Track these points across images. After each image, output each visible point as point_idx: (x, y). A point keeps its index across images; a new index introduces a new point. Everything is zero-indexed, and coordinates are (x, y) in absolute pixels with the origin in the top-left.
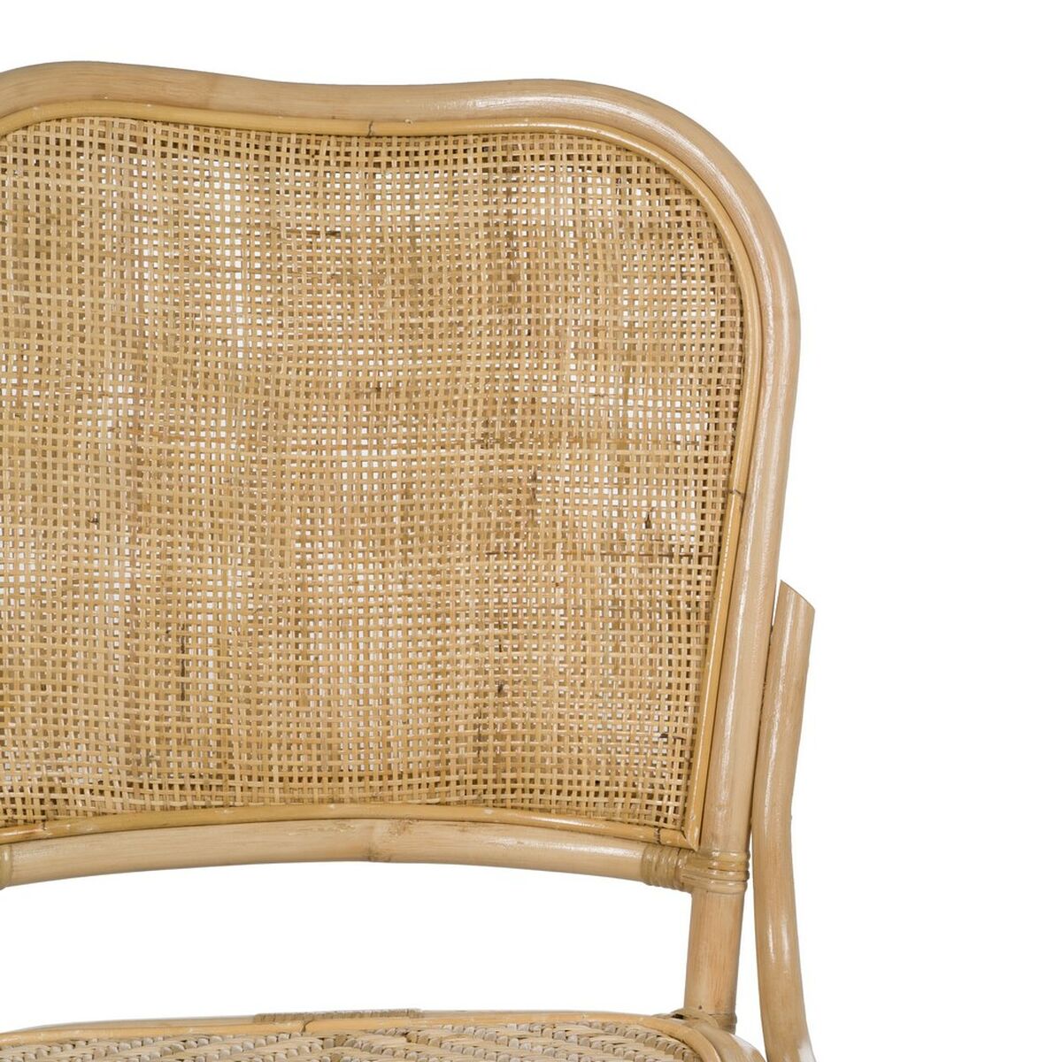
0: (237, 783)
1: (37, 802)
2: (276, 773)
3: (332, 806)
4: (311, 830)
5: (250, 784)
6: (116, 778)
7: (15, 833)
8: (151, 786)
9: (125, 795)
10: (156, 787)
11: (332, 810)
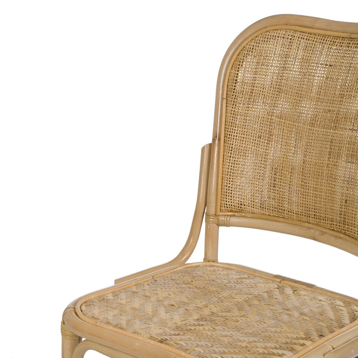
0: (285, 212)
1: (237, 207)
2: (295, 212)
3: (307, 224)
4: (301, 229)
5: (289, 213)
6: (257, 204)
7: (230, 214)
8: (265, 208)
9: (259, 209)
10: (267, 209)
11: (306, 224)
